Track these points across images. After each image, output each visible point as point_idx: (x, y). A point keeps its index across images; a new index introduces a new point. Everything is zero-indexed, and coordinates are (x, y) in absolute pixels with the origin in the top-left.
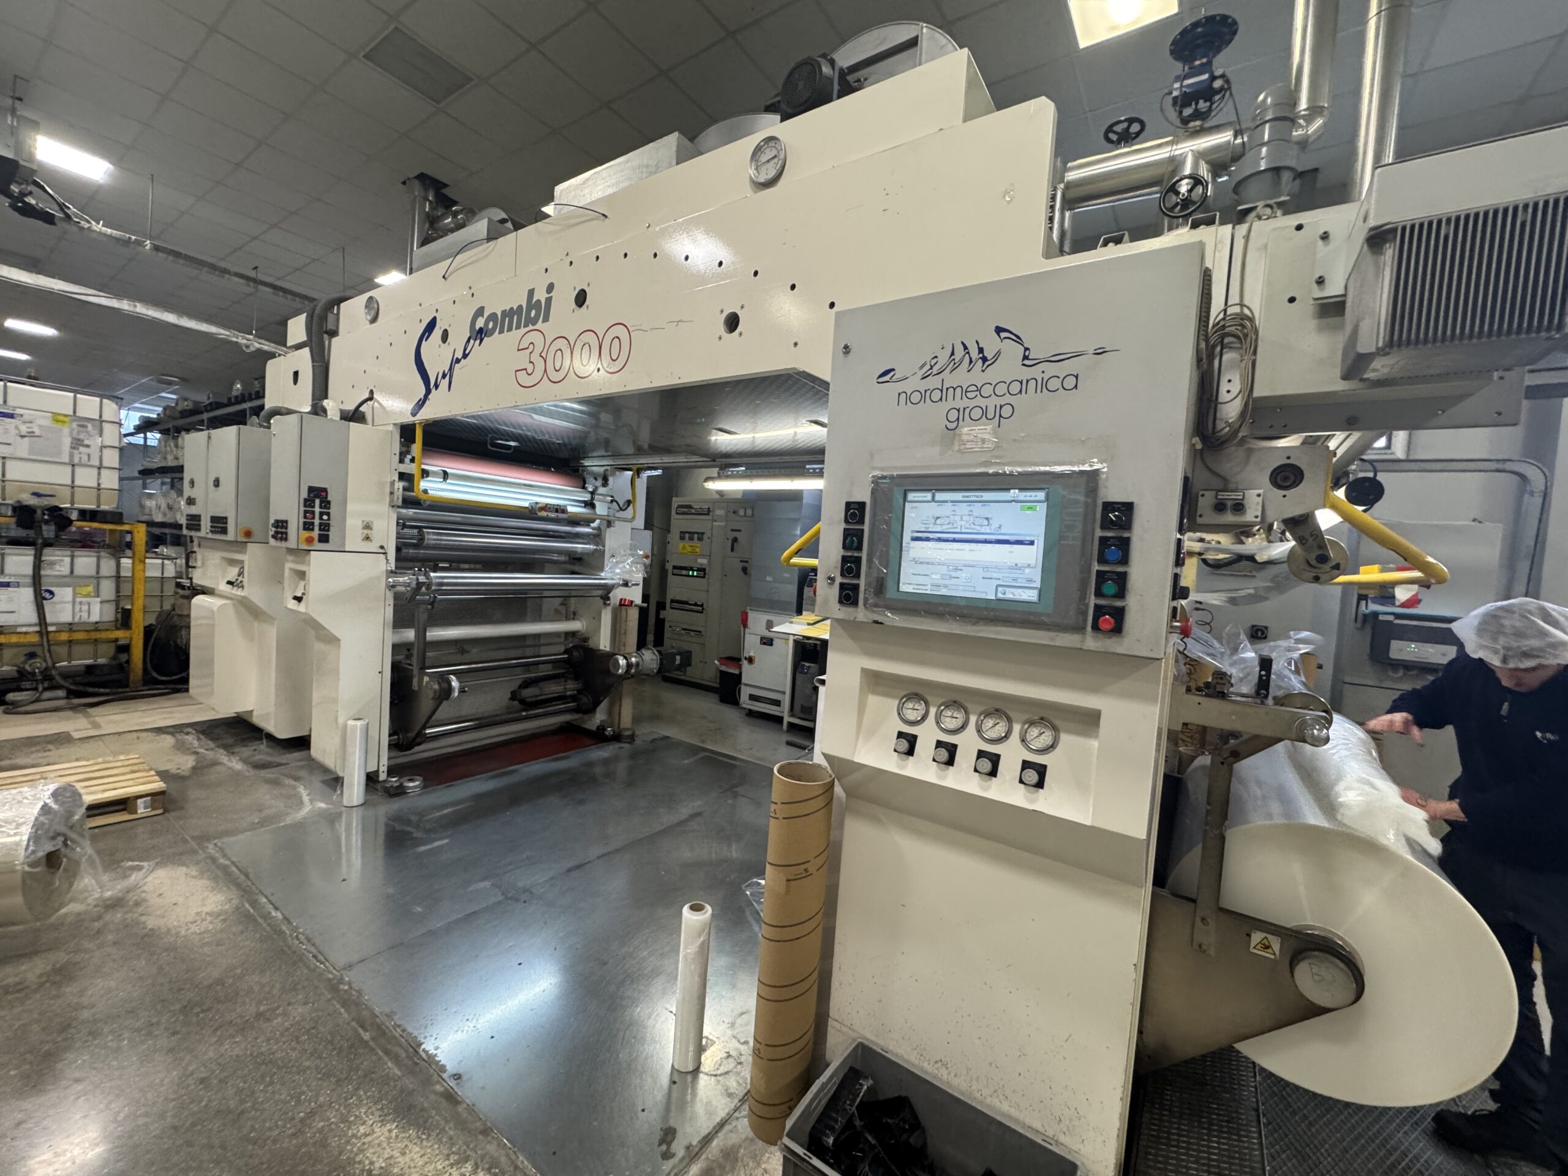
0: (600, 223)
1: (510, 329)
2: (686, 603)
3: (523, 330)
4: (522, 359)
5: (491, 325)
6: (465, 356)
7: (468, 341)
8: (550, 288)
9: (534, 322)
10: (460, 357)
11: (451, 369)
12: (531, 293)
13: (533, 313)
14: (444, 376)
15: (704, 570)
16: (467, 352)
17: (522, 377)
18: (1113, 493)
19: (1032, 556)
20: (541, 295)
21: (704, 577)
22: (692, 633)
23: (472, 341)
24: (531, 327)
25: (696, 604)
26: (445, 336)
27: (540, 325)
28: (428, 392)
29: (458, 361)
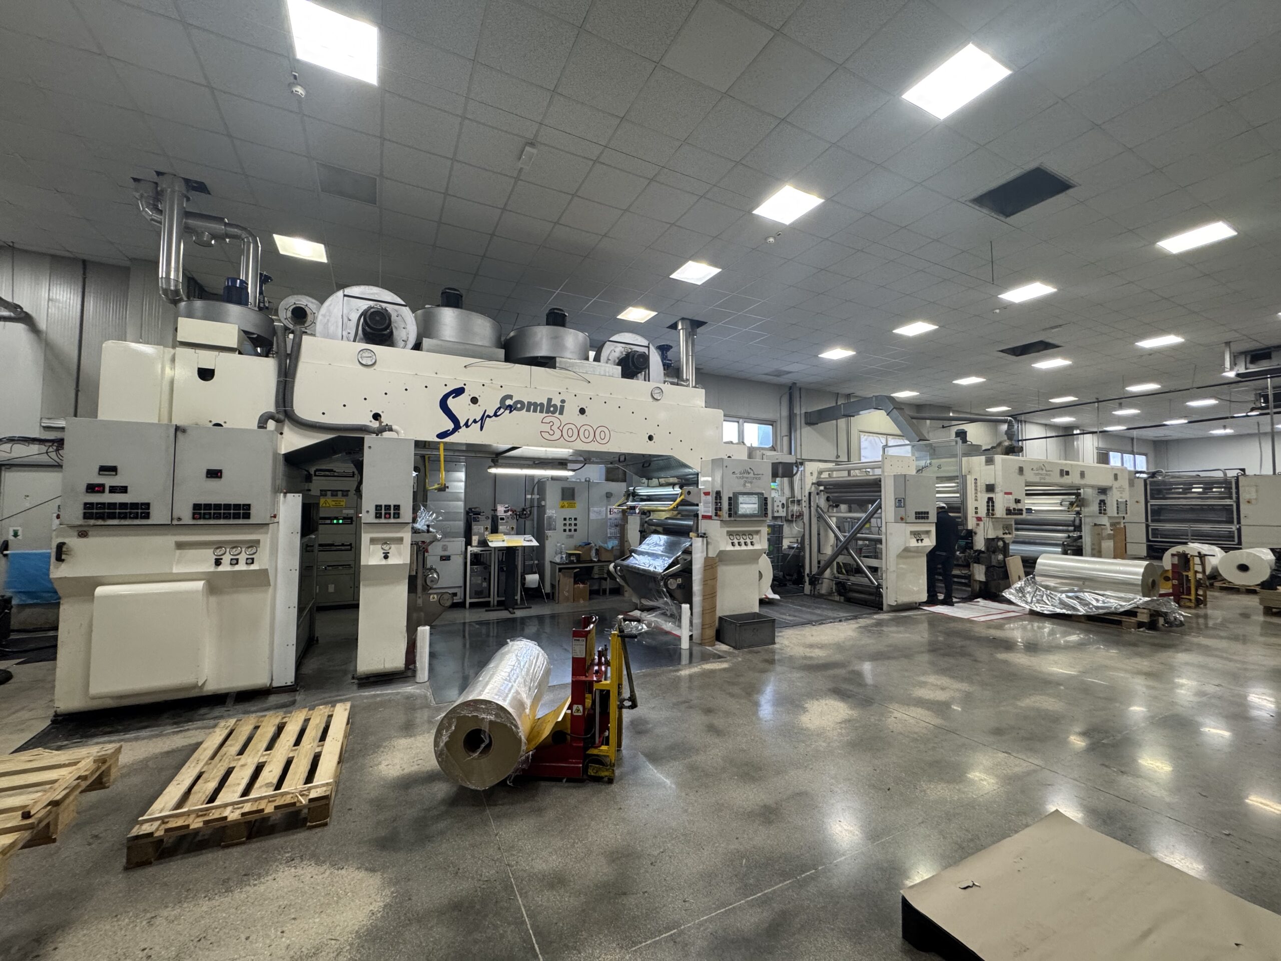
0: (586, 383)
1: (535, 411)
2: (332, 545)
3: (544, 415)
4: (546, 428)
5: (519, 406)
6: (496, 415)
7: (499, 408)
8: (563, 401)
9: (554, 412)
10: (491, 415)
11: (482, 419)
12: (550, 400)
13: (552, 409)
14: (475, 421)
15: (351, 518)
16: (498, 414)
17: (546, 435)
18: (765, 496)
19: (756, 506)
20: (556, 401)
21: (352, 523)
22: (340, 568)
23: (502, 410)
24: (550, 414)
25: (343, 545)
26: (474, 400)
27: (557, 415)
28: (457, 427)
29: (489, 416)
